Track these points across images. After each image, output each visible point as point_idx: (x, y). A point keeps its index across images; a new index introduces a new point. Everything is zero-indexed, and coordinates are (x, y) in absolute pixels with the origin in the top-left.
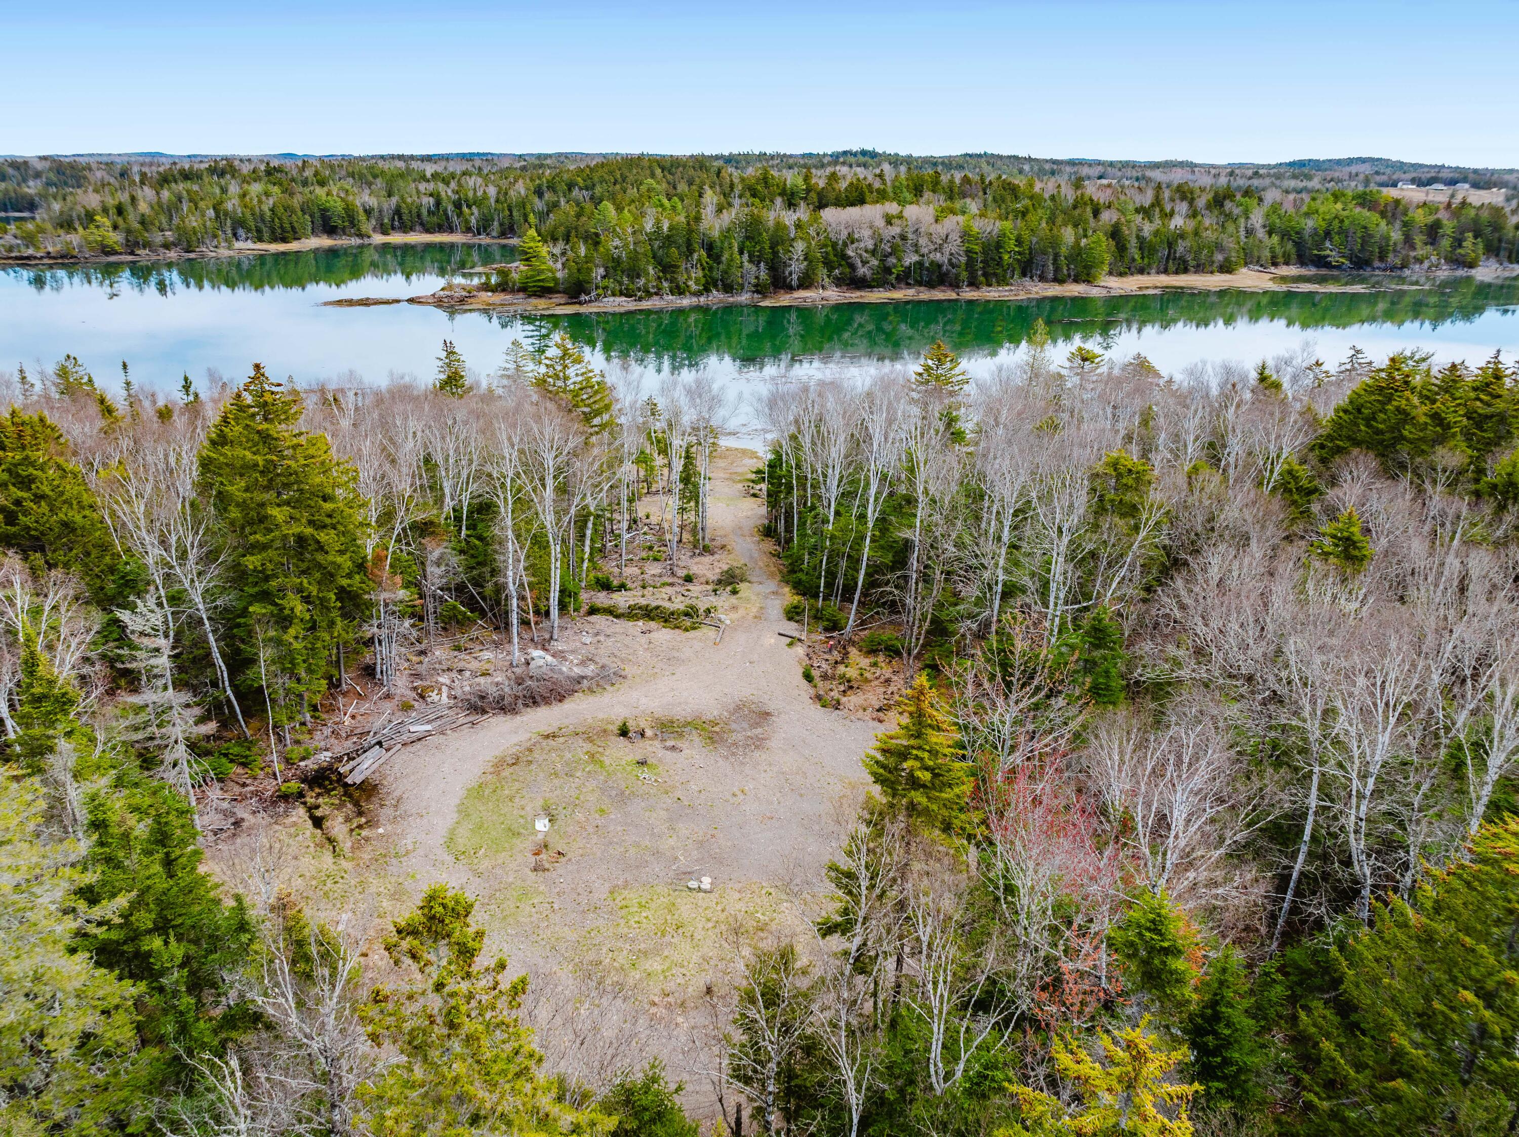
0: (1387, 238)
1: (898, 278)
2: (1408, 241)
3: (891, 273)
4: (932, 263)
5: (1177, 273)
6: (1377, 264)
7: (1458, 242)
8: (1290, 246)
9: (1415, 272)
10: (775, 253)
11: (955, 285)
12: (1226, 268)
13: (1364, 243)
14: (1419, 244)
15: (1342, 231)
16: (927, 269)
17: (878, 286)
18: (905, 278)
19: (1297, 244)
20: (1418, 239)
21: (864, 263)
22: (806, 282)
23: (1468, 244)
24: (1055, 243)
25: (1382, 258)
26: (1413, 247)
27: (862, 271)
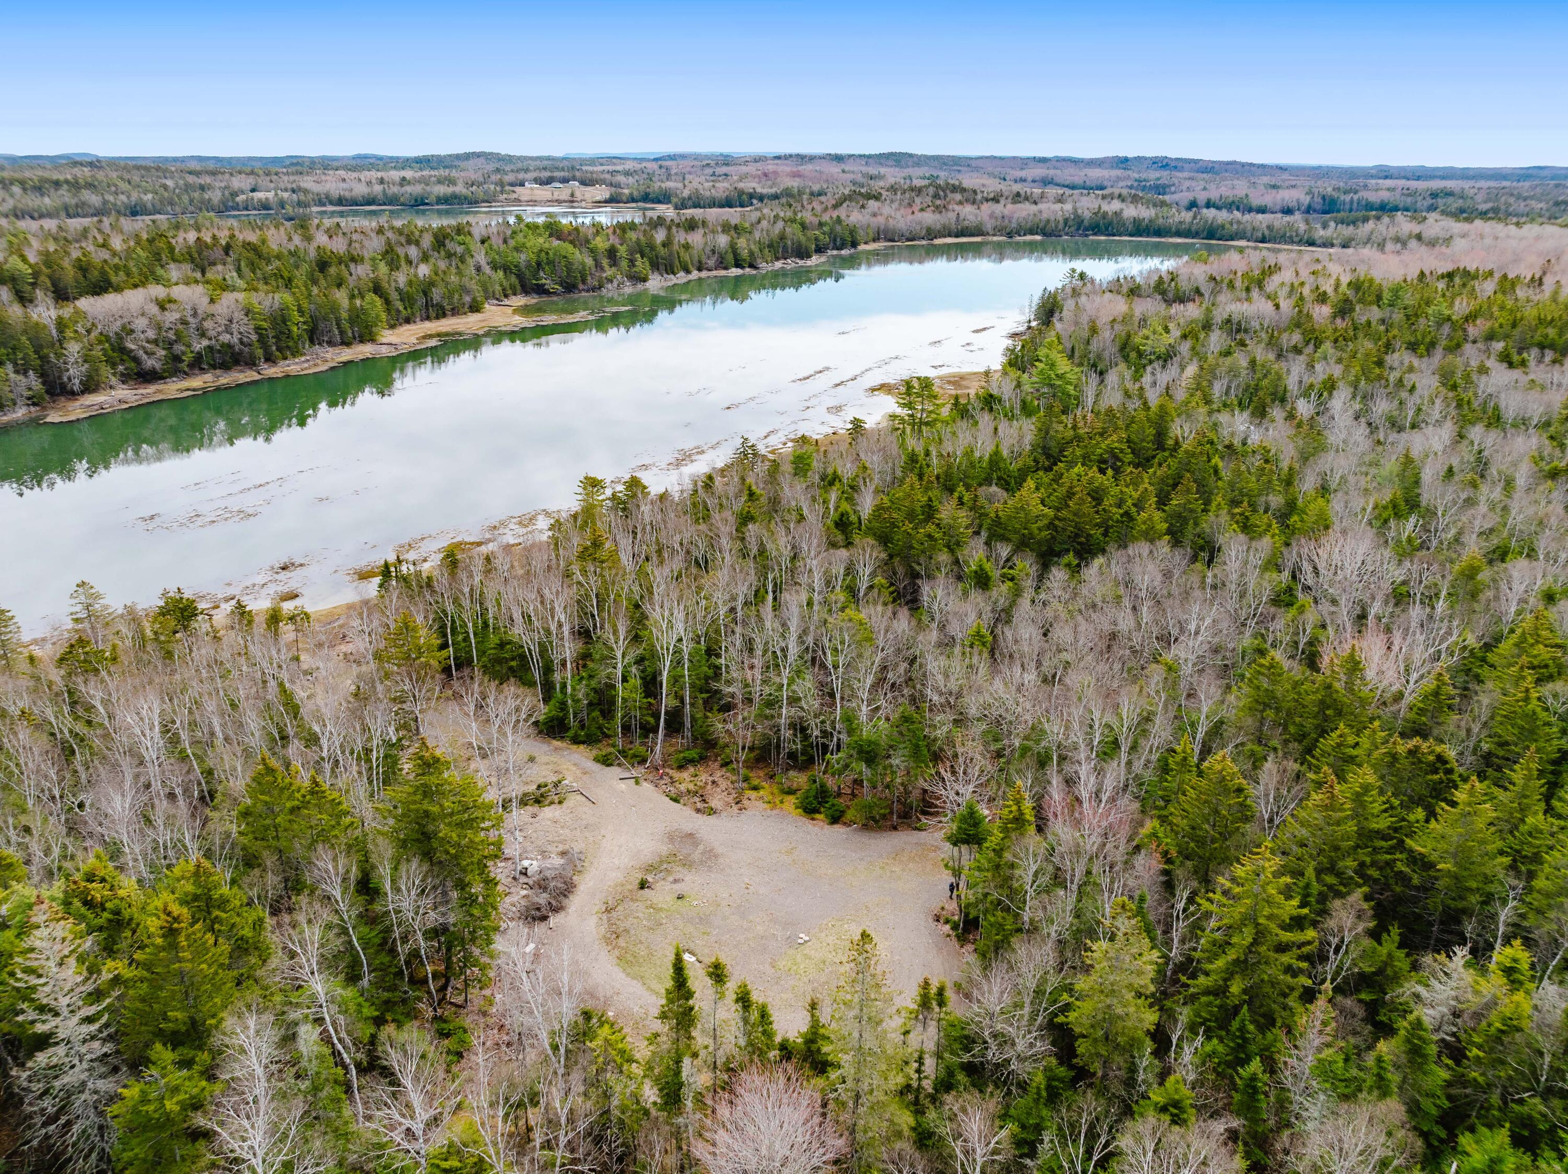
0: (583, 264)
1: (191, 366)
2: (598, 265)
3: (181, 361)
4: (223, 345)
5: (437, 318)
6: (581, 286)
7: (632, 262)
8: (513, 279)
9: (609, 290)
10: (44, 358)
11: (251, 363)
12: (475, 308)
13: (569, 270)
14: (607, 267)
15: (550, 262)
16: (219, 351)
17: (171, 376)
18: (198, 364)
19: (518, 276)
20: (605, 262)
21: (150, 354)
22: (90, 386)
23: (639, 263)
24: (334, 308)
25: (584, 281)
26: (602, 269)
27: (150, 363)
